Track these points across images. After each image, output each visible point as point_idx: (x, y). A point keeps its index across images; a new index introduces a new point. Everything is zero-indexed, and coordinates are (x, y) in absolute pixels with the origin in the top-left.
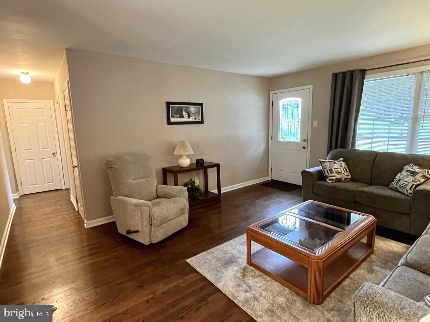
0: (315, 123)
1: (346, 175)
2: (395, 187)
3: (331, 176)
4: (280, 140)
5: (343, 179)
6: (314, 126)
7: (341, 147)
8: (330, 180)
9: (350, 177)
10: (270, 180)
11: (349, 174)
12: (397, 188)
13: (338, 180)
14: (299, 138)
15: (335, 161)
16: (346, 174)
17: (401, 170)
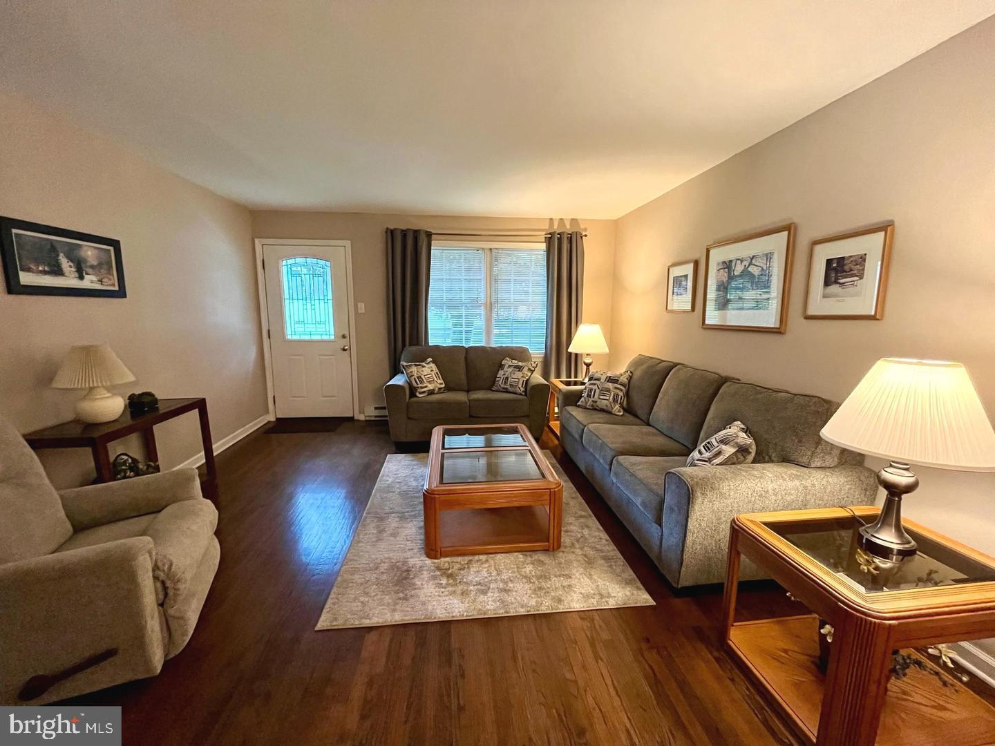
0: (361, 306)
1: (439, 383)
2: (503, 388)
3: (422, 388)
4: (289, 337)
5: (437, 389)
6: (359, 311)
7: (410, 345)
8: (420, 393)
9: (443, 386)
10: (274, 420)
11: (442, 381)
12: (506, 389)
13: (431, 392)
14: (332, 332)
15: (423, 364)
16: (439, 381)
17: (501, 367)
